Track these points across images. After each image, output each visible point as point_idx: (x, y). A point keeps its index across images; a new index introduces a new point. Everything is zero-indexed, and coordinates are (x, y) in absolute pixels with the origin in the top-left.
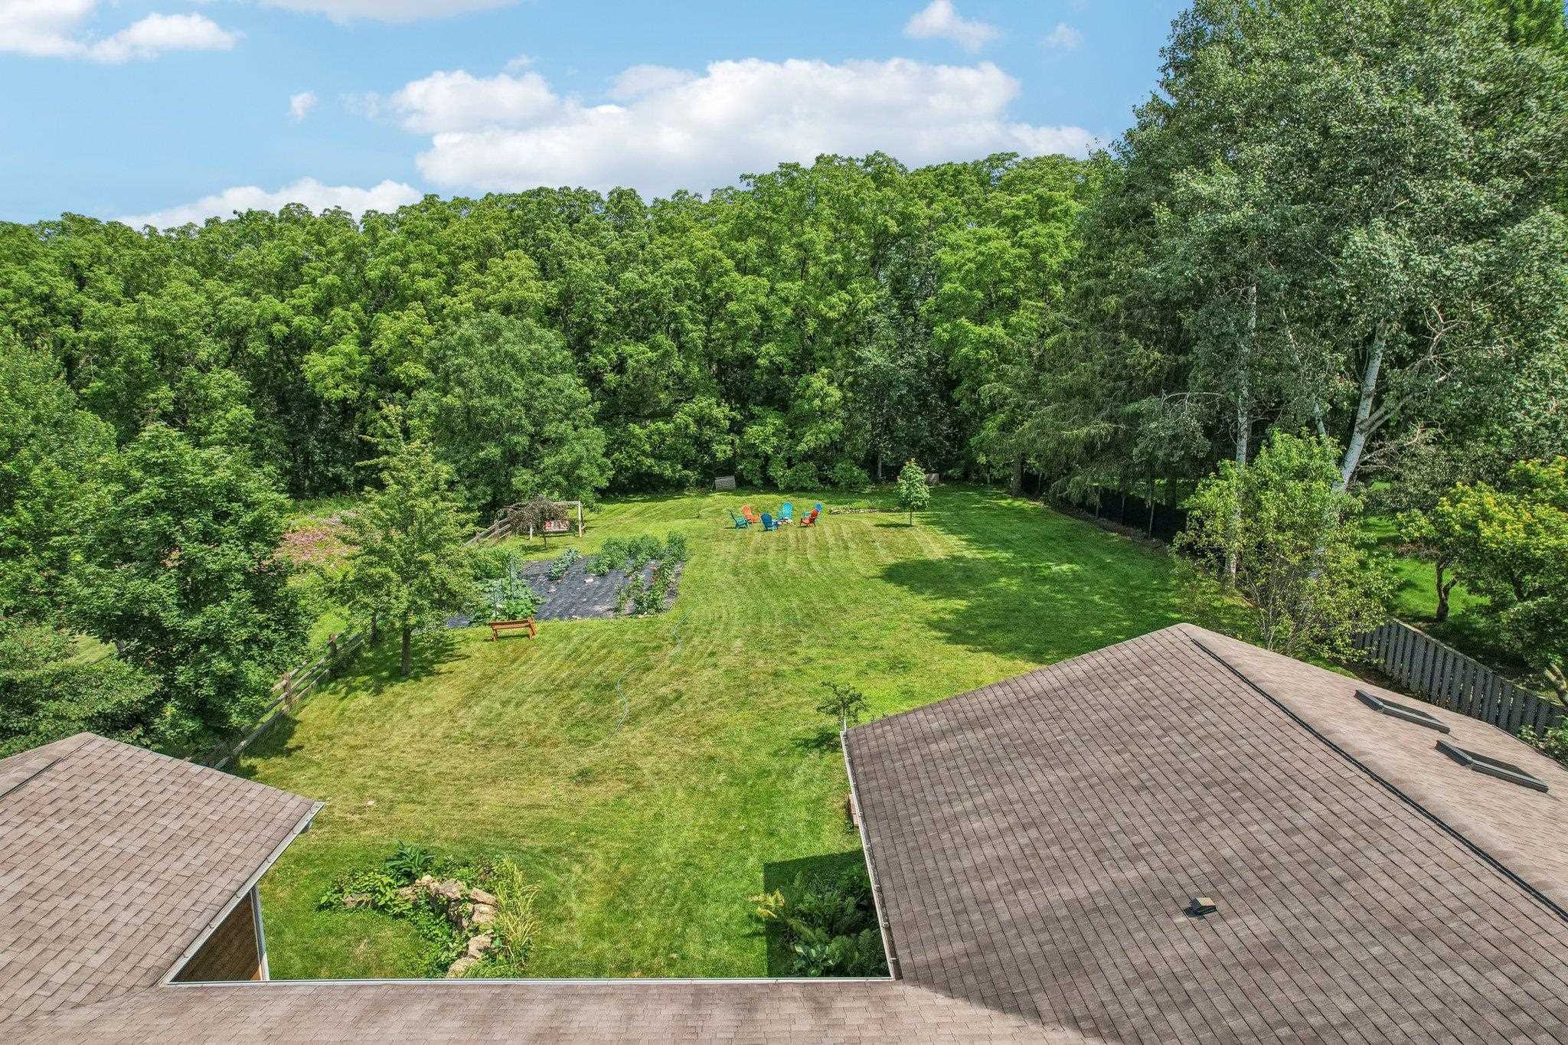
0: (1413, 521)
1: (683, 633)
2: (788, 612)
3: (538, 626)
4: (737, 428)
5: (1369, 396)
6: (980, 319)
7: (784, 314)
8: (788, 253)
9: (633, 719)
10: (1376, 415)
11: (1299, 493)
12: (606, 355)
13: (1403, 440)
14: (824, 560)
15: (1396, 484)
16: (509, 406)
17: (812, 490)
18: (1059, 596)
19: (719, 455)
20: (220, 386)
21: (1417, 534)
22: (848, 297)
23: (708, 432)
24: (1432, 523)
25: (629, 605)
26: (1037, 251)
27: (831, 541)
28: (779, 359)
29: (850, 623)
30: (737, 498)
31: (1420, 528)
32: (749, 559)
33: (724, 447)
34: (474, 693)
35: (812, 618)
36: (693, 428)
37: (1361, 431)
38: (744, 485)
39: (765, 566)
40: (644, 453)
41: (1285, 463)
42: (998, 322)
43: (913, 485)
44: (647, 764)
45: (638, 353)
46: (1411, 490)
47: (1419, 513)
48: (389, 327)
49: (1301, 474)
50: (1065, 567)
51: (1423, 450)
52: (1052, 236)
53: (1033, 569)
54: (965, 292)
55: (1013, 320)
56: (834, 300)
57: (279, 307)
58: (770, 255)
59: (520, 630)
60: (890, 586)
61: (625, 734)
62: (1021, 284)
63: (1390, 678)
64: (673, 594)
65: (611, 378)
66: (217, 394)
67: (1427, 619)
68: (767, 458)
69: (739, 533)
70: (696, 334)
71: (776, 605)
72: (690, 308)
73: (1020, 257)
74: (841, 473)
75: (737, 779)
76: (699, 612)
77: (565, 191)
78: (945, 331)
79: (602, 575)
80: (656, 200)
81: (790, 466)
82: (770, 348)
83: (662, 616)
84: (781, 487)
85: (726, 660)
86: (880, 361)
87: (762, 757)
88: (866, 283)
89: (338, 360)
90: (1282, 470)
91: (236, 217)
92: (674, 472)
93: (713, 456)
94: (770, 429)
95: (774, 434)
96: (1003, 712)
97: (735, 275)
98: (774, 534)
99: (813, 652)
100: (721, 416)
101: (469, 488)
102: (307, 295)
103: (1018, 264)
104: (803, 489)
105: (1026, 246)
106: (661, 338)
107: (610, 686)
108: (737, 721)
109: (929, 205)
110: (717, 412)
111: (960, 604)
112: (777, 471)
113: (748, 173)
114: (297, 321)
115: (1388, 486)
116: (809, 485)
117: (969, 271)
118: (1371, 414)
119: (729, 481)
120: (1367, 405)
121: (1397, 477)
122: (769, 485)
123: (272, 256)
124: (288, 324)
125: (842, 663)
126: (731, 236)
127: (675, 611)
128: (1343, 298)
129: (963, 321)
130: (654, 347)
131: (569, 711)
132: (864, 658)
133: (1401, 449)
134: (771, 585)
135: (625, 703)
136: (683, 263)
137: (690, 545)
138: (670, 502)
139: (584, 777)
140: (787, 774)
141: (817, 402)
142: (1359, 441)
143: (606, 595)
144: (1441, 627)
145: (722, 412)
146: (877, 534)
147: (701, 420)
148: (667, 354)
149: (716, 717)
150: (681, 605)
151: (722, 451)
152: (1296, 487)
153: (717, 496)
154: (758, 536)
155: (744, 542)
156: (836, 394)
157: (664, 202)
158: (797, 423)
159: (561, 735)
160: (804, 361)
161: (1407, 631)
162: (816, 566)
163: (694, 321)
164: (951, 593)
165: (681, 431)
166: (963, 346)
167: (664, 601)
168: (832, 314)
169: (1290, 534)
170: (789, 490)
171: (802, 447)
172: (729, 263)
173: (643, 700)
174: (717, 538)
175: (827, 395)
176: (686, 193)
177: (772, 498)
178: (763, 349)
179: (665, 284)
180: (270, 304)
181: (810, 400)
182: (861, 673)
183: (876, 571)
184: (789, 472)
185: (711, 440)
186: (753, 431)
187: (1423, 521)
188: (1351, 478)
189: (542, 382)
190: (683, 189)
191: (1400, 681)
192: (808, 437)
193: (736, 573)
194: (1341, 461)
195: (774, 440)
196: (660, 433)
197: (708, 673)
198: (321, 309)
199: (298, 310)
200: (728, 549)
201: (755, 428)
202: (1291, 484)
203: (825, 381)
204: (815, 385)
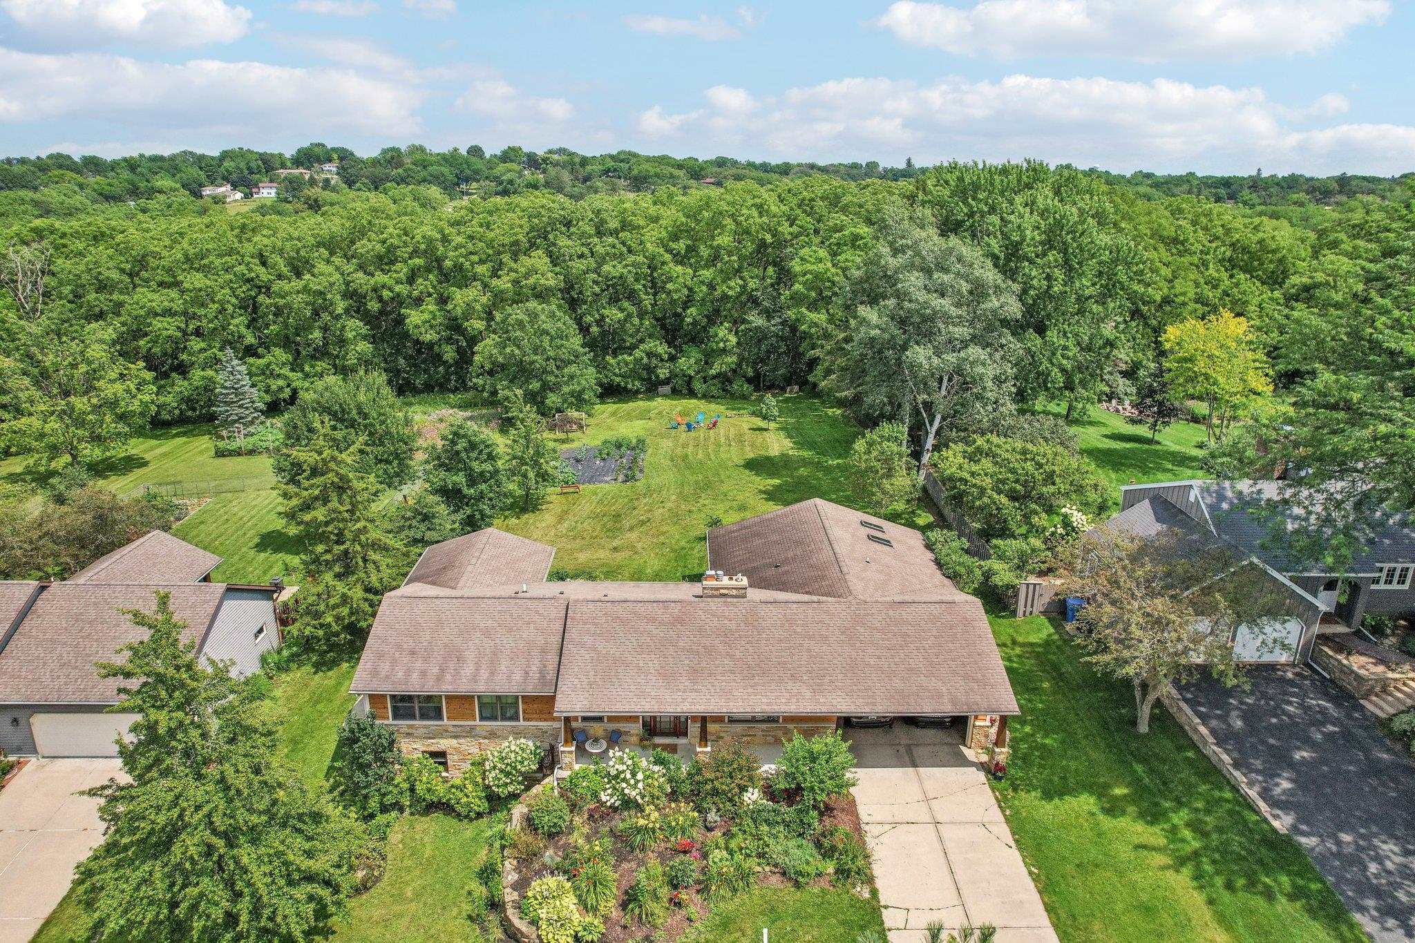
1: (649, 491)
2: (697, 482)
3: (581, 487)
4: (672, 358)
8: (705, 252)
9: (631, 529)
12: (592, 316)
14: (717, 452)
17: (718, 398)
19: (661, 375)
22: (741, 282)
23: (654, 361)
25: (621, 478)
27: (723, 440)
28: (698, 318)
29: (725, 488)
30: (674, 402)
32: (679, 450)
33: (664, 370)
34: (561, 519)
35: (707, 486)
36: (645, 360)
38: (676, 393)
39: (687, 456)
40: (615, 374)
43: (769, 408)
44: (639, 546)
45: (614, 314)
48: (460, 297)
54: (805, 292)
56: (732, 284)
59: (572, 490)
60: (747, 472)
61: (628, 535)
64: (641, 471)
65: (595, 329)
68: (691, 377)
69: (673, 432)
70: (647, 301)
71: (692, 479)
72: (644, 286)
74: (737, 387)
75: (673, 550)
76: (655, 481)
78: (794, 314)
79: (604, 459)
81: (705, 382)
83: (638, 484)
84: (699, 395)
85: (668, 505)
86: (759, 322)
87: (683, 543)
89: (426, 316)
92: (633, 385)
93: (657, 377)
94: (692, 360)
95: (695, 363)
96: (755, 525)
97: (671, 265)
98: (692, 434)
99: (706, 502)
100: (662, 351)
102: (402, 270)
104: (713, 397)
106: (626, 304)
107: (619, 516)
108: (673, 530)
109: (791, 226)
110: (660, 349)
111: (777, 482)
112: (697, 386)
114: (397, 288)
116: (717, 395)
119: (667, 390)
122: (692, 394)
124: (391, 290)
125: (719, 507)
127: (644, 481)
129: (804, 309)
130: (622, 310)
131: (604, 525)
132: (728, 504)
134: (689, 467)
135: (626, 523)
136: (640, 259)
137: (648, 441)
138: (631, 404)
139: (615, 549)
140: (692, 549)
141: (721, 344)
143: (608, 471)
145: (662, 349)
146: (749, 435)
147: (650, 354)
148: (629, 316)
149: (664, 529)
150: (647, 478)
151: (663, 373)
153: (659, 400)
154: (684, 435)
155: (676, 438)
156: (733, 340)
158: (709, 357)
159: (602, 535)
160: (713, 317)
162: (712, 456)
163: (647, 293)
164: (772, 475)
165: (638, 361)
166: (803, 324)
167: (638, 475)
168: (730, 293)
170: (704, 396)
171: (713, 372)
172: (668, 257)
173: (634, 522)
174: (661, 436)
175: (727, 341)
177: (693, 402)
178: (688, 311)
179: (630, 272)
180: (380, 278)
181: (717, 343)
182: (726, 512)
183: (743, 463)
184: (704, 386)
185: (656, 366)
186: (683, 361)
192: (716, 365)
193: (672, 460)
195: (695, 367)
196: (625, 362)
197: (661, 511)
198: (411, 280)
199: (398, 282)
200: (666, 444)
201: (684, 359)
203: (727, 331)
204: (721, 334)
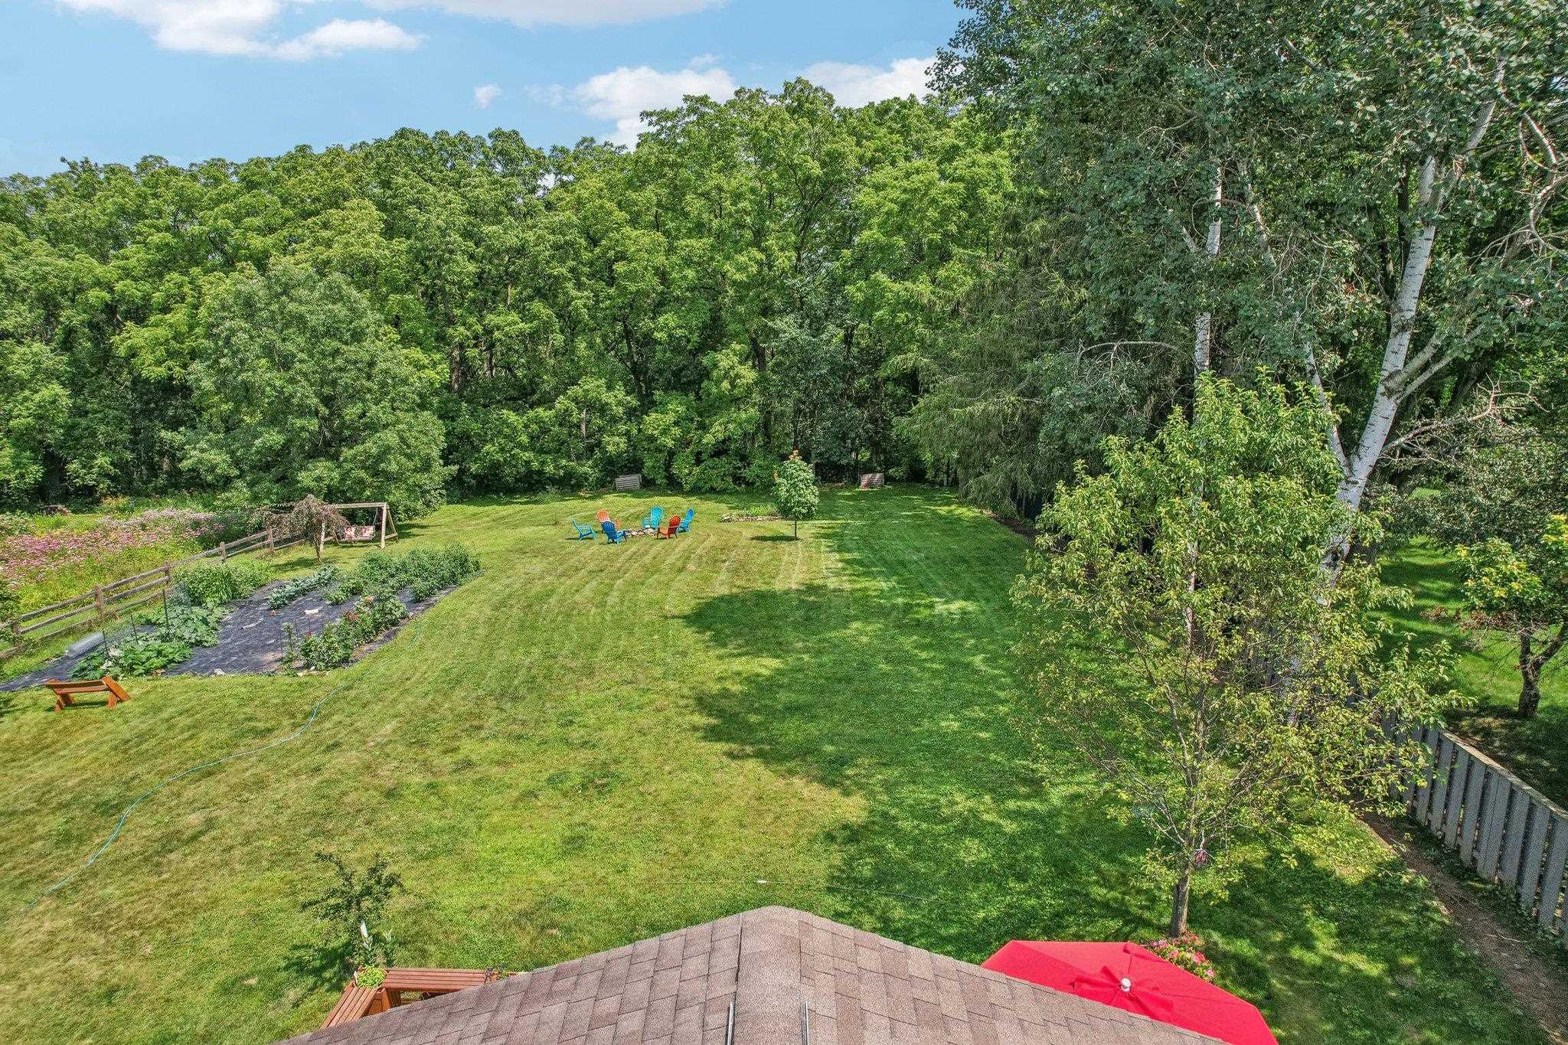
0: (1491, 563)
4: (633, 415)
5: (1403, 329)
6: (901, 274)
7: (685, 278)
10: (1417, 362)
11: (1243, 503)
13: (1463, 415)
15: (1453, 489)
16: (292, 381)
17: (723, 492)
18: (924, 655)
19: (610, 448)
20: (27, 362)
21: (1500, 593)
22: (760, 256)
23: (597, 421)
24: (1534, 567)
26: (973, 186)
28: (680, 333)
31: (1507, 579)
33: (617, 439)
36: (577, 415)
37: (1390, 393)
38: (649, 485)
40: (520, 446)
41: (1219, 440)
42: (924, 277)
43: (794, 486)
46: (1480, 498)
47: (1505, 546)
49: (1253, 463)
50: (956, 606)
51: (1500, 430)
52: (994, 166)
53: (908, 608)
54: (883, 239)
55: (942, 273)
56: (742, 259)
57: (99, 270)
58: (674, 205)
59: (100, 694)
60: (687, 632)
62: (953, 228)
63: (1438, 843)
64: (392, 635)
66: (22, 371)
67: (1502, 712)
68: (670, 452)
69: (574, 546)
70: (581, 302)
73: (951, 192)
74: (758, 471)
77: (441, 135)
78: (859, 290)
79: (336, 604)
80: (555, 148)
81: (698, 462)
82: (668, 319)
83: (332, 674)
84: (687, 487)
85: (341, 761)
86: (794, 332)
88: (784, 238)
89: (161, 332)
90: (1210, 453)
91: (65, 168)
92: (557, 467)
93: (604, 450)
94: (670, 418)
95: (676, 423)
97: (627, 230)
98: (614, 548)
100: (612, 400)
101: (251, 485)
102: (135, 255)
103: (948, 202)
104: (713, 490)
105: (961, 179)
106: (538, 306)
110: (607, 397)
112: (682, 468)
113: (650, 110)
114: (119, 287)
115: (1437, 493)
116: (718, 484)
117: (889, 213)
118: (1409, 358)
119: (634, 480)
120: (1401, 343)
121: (1451, 477)
122: (674, 485)
123: (97, 212)
124: (107, 289)
126: (630, 184)
127: (358, 667)
128: (1349, 110)
129: (881, 277)
130: (530, 318)
133: (1460, 430)
141: (726, 385)
142: (1385, 409)
144: (1526, 729)
145: (618, 398)
147: (587, 407)
148: (547, 327)
150: (380, 655)
151: (615, 444)
152: (1237, 488)
153: (617, 498)
156: (749, 375)
157: (564, 151)
158: (706, 410)
160: (713, 335)
161: (1472, 762)
163: (578, 286)
165: (564, 420)
166: (879, 308)
167: (365, 649)
168: (739, 277)
169: (1217, 591)
170: (696, 491)
171: (708, 439)
174: (539, 553)
175: (738, 377)
176: (592, 140)
178: (661, 319)
180: (86, 265)
181: (718, 382)
184: (697, 470)
185: (601, 430)
186: (653, 421)
187: (1513, 564)
188: (1371, 477)
189: (336, 353)
190: (588, 136)
191: (1457, 851)
192: (717, 427)
194: (1350, 444)
195: (676, 431)
196: (538, 421)
198: (158, 271)
199: (127, 273)
201: (654, 415)
202: (1227, 483)
203: (736, 359)
204: (724, 364)
